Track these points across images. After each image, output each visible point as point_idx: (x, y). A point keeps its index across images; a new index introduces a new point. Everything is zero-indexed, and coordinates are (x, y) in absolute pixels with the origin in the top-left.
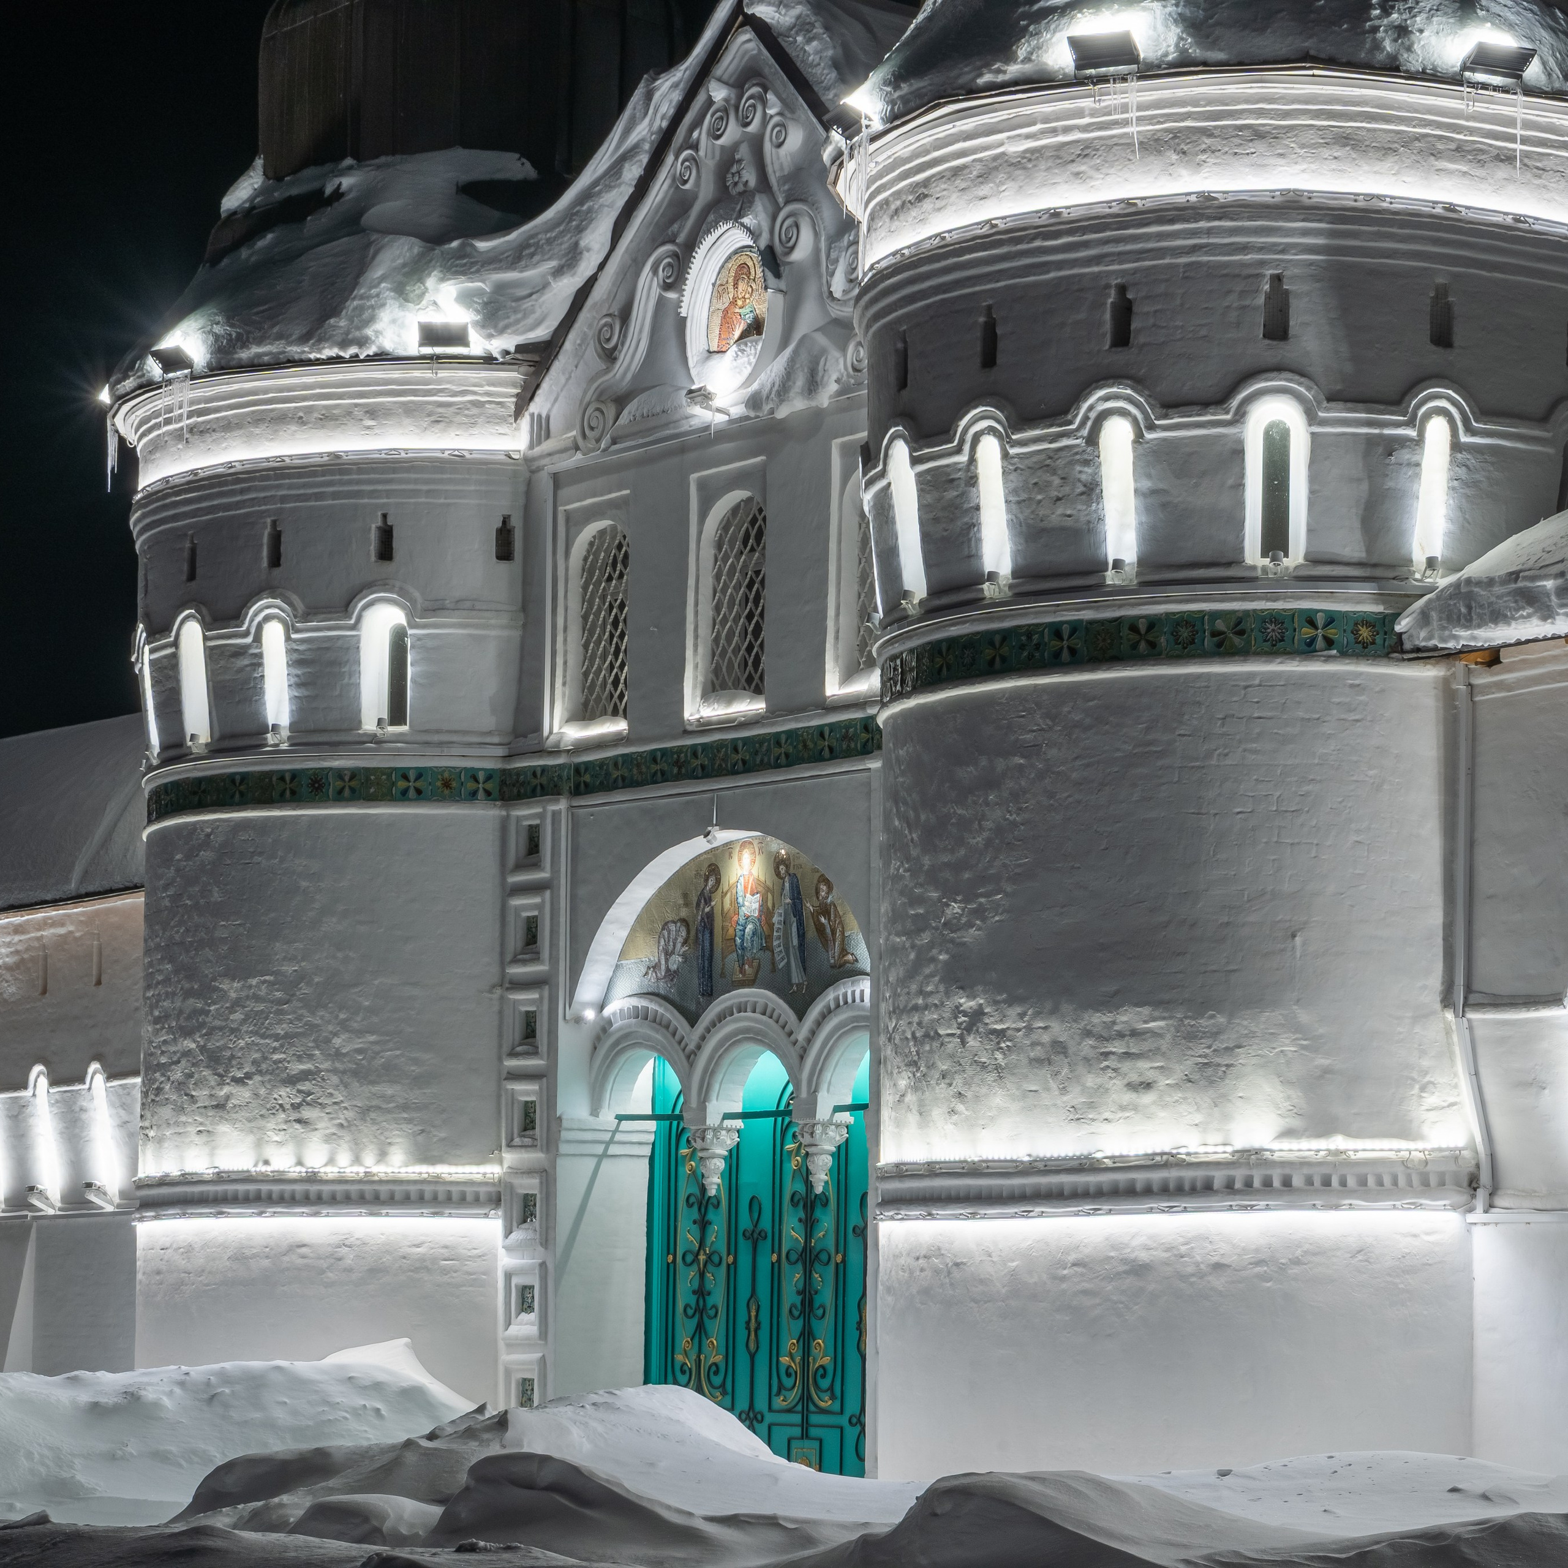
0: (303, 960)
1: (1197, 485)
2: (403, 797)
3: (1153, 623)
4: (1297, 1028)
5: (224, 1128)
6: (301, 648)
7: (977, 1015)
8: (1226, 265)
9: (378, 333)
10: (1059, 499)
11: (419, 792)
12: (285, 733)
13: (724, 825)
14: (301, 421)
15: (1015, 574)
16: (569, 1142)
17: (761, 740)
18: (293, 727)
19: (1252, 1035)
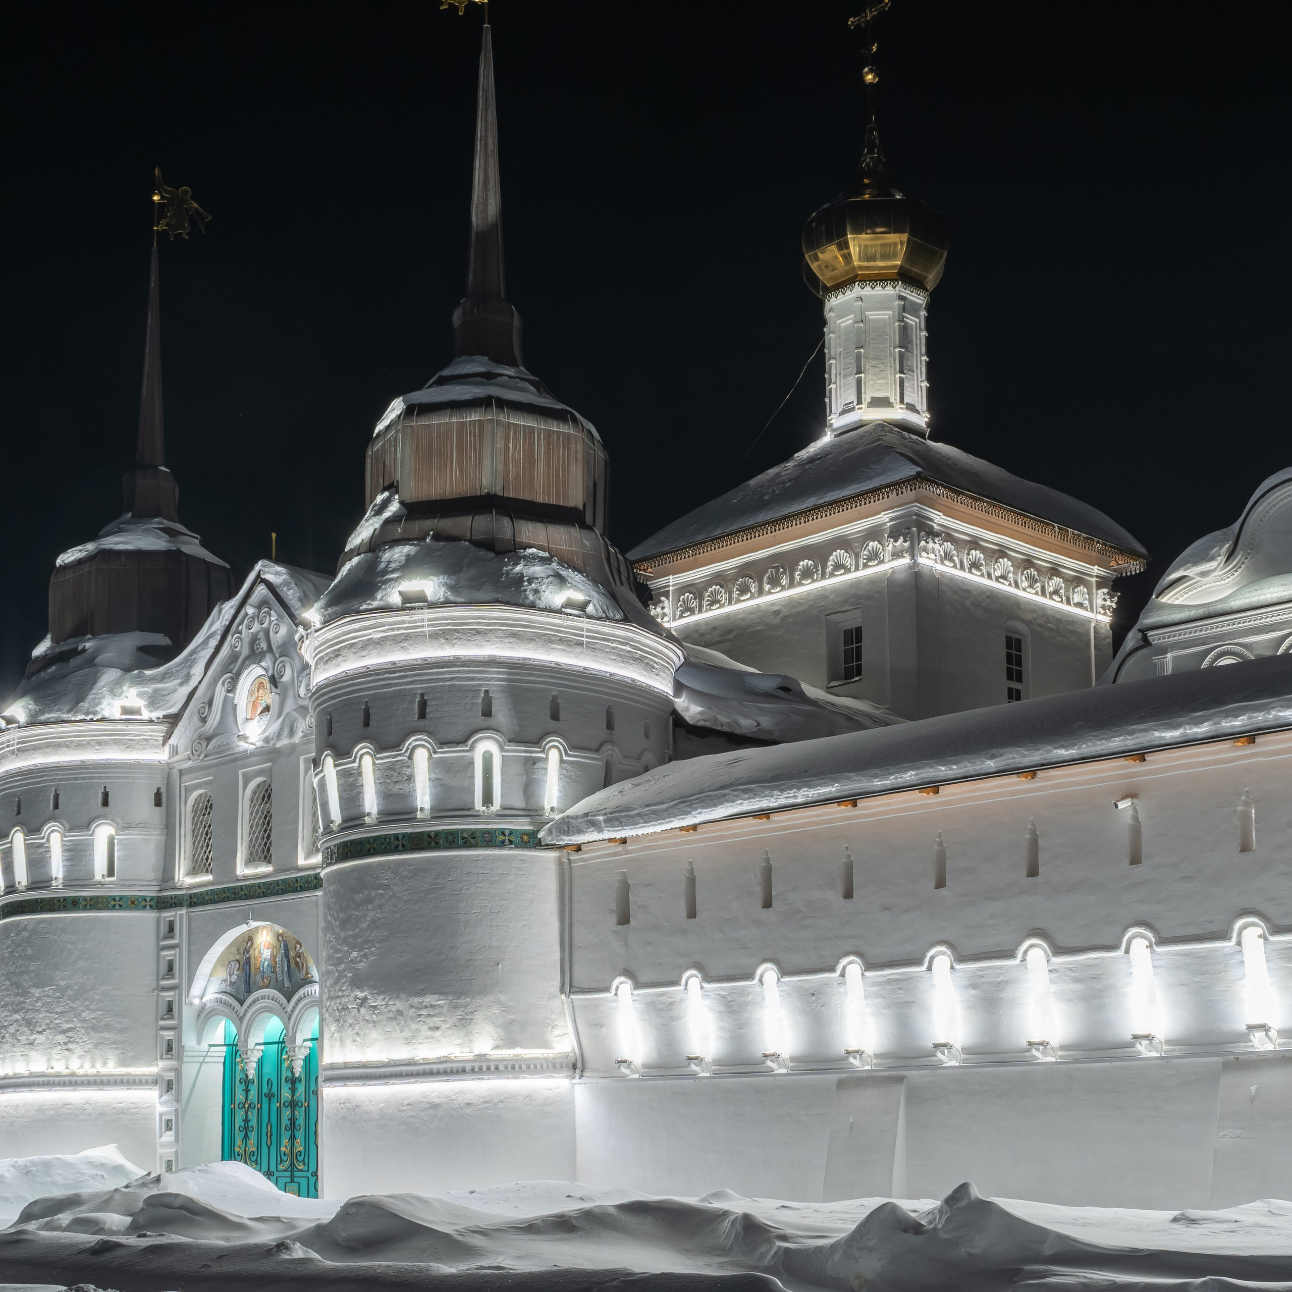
0: (69, 979)
1: (455, 777)
2: (114, 908)
3: (437, 834)
4: (500, 1003)
5: (33, 1053)
6: (68, 844)
7: (365, 999)
8: (466, 685)
9: (102, 709)
10: (397, 782)
11: (120, 906)
12: (61, 881)
13: (254, 919)
14: (68, 747)
15: (379, 813)
16: (187, 1056)
17: (271, 883)
18: (64, 878)
19: (481, 1006)
